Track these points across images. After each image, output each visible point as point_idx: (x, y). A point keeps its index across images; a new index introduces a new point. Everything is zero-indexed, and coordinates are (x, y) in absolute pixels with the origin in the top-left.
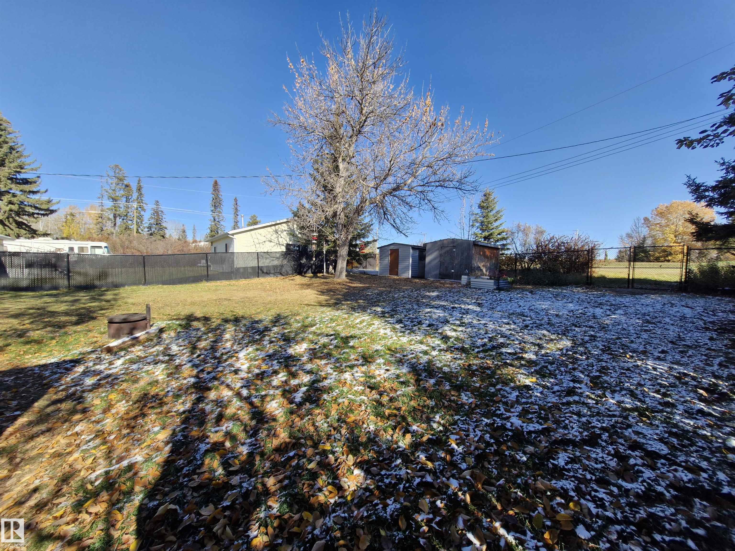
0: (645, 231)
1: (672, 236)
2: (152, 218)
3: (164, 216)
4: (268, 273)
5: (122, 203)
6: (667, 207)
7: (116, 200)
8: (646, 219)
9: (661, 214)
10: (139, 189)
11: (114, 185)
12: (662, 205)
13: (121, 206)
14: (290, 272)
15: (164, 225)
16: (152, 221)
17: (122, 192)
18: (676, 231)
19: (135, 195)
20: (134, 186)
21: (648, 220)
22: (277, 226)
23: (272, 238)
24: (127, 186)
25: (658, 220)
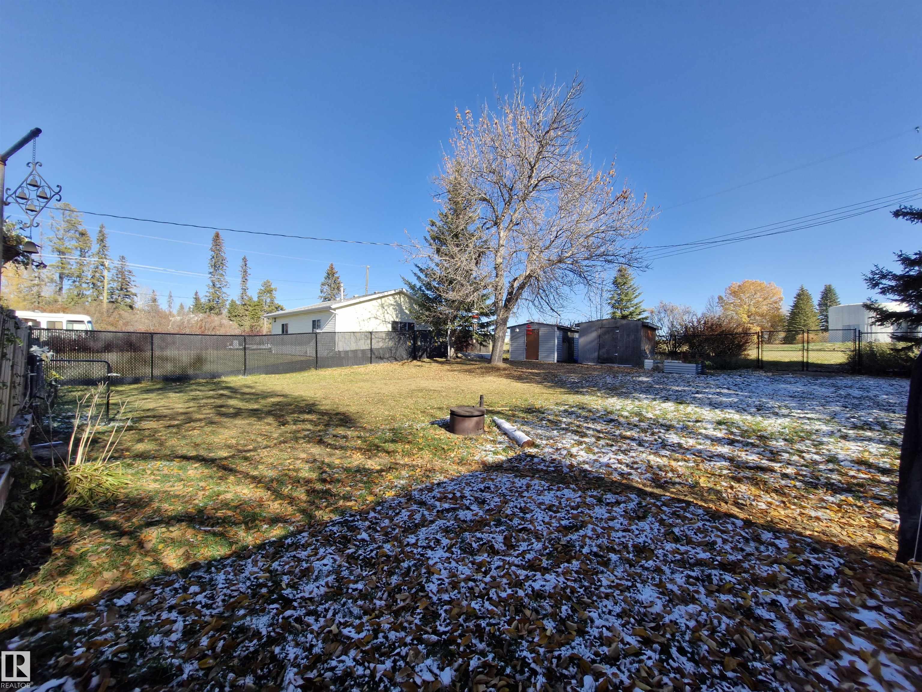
0: (718, 312)
1: (745, 316)
2: (113, 280)
3: (133, 278)
4: (381, 358)
5: (74, 257)
6: (739, 286)
7: (63, 253)
8: (720, 298)
9: (734, 293)
10: (102, 240)
11: (62, 232)
12: (736, 283)
13: (72, 262)
14: (405, 357)
15: (133, 290)
16: (115, 285)
17: (74, 243)
18: (748, 311)
19: (95, 247)
20: (93, 236)
21: (722, 299)
22: (383, 299)
23: (379, 314)
24: (82, 234)
25: (732, 299)
